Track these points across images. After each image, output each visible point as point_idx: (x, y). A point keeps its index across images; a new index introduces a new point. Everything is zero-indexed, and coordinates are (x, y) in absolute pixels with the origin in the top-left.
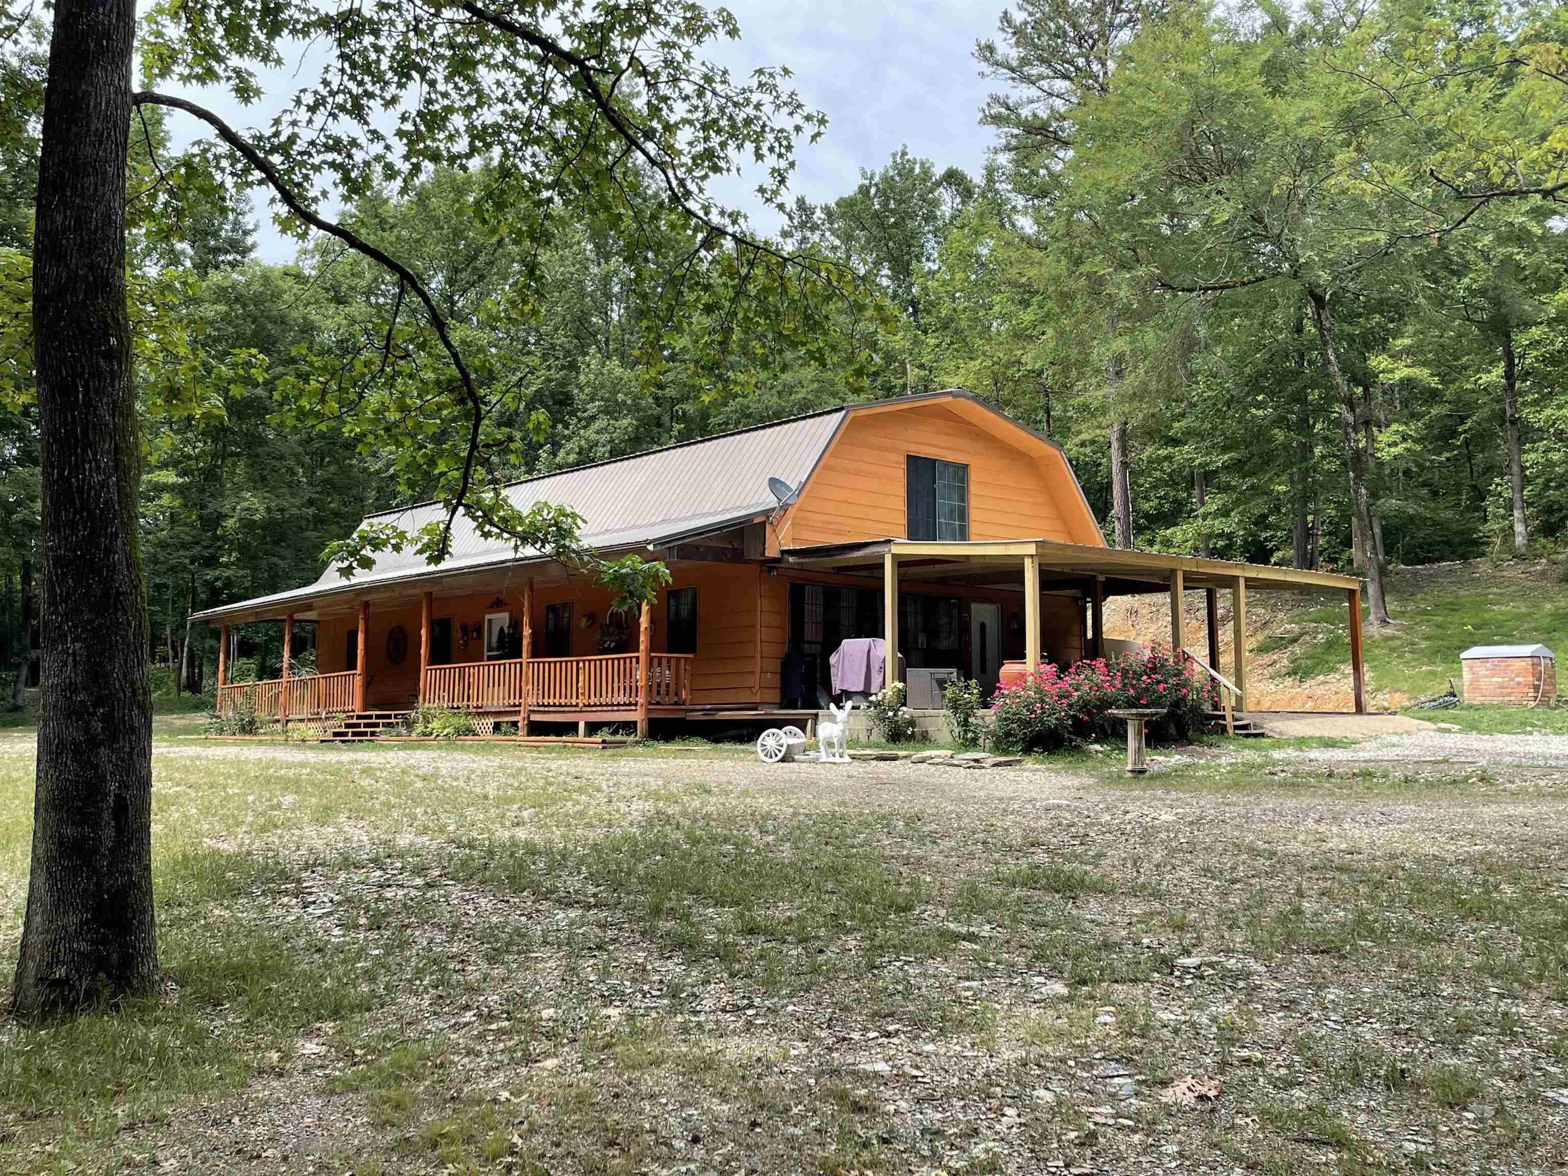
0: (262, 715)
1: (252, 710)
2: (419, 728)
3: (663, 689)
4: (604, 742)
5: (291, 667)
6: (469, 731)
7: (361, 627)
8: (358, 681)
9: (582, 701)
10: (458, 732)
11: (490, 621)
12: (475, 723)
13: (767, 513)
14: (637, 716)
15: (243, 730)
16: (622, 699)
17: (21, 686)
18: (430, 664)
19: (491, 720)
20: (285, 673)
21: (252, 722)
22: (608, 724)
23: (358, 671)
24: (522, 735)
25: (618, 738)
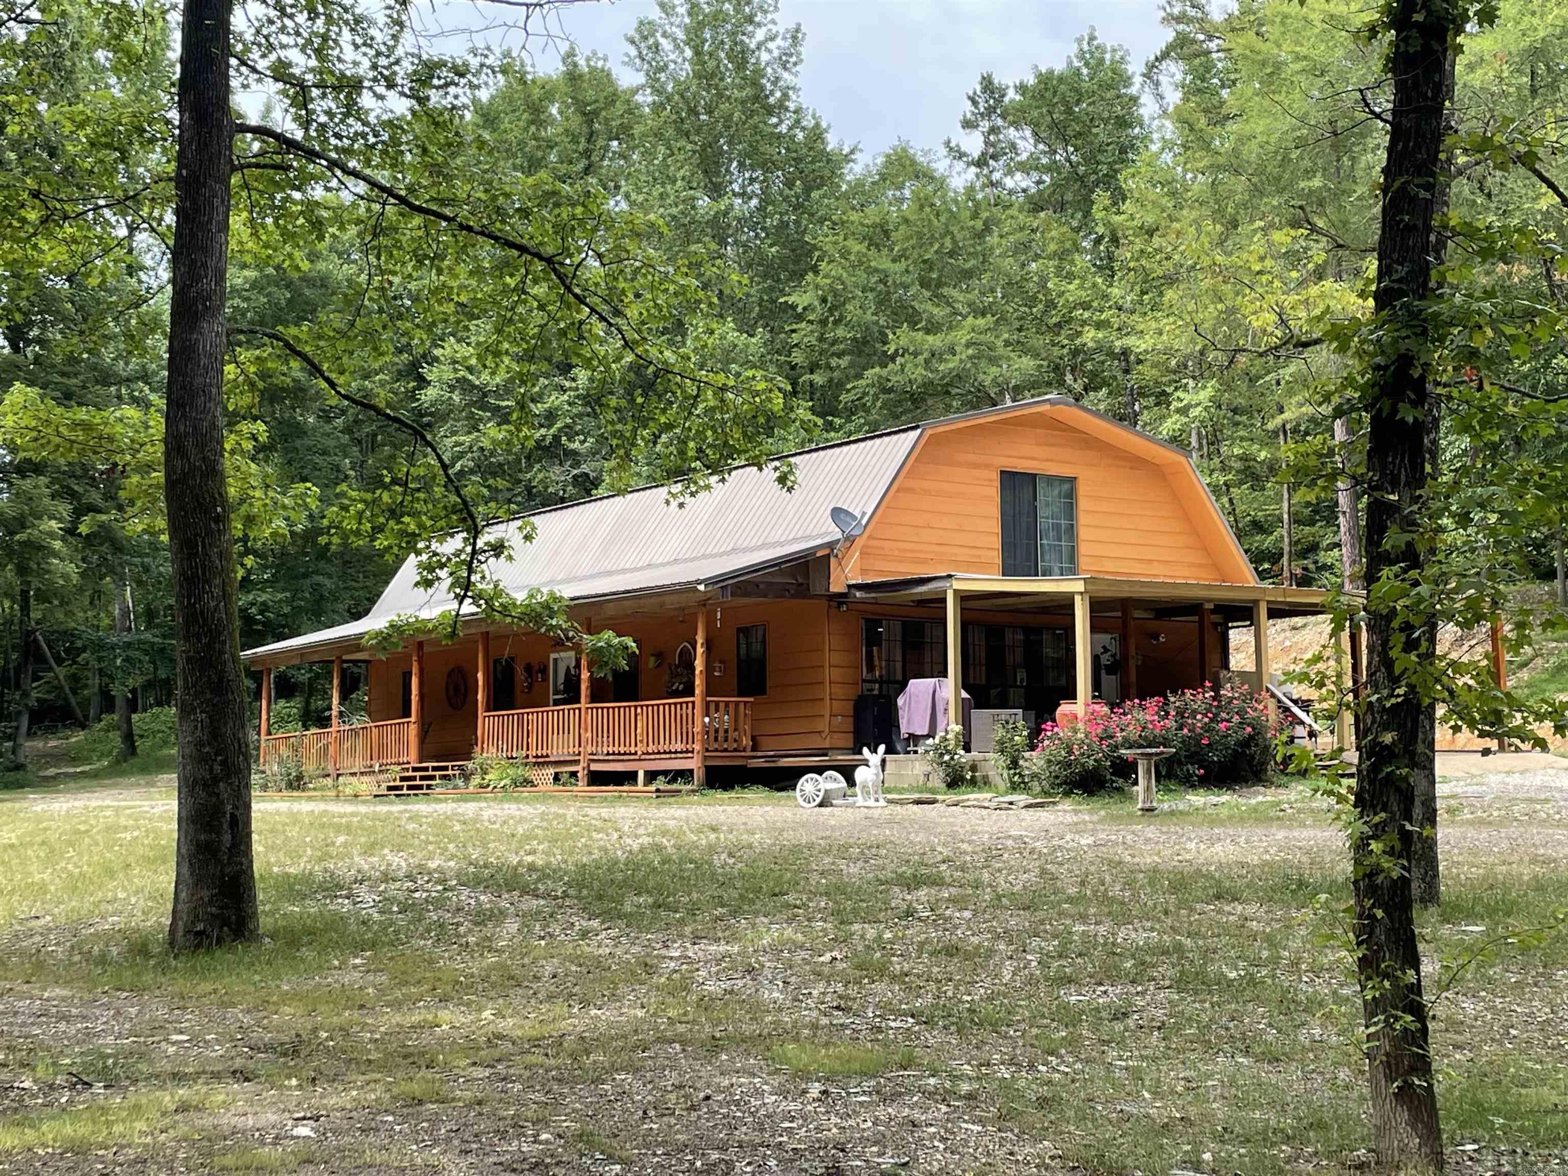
0: (309, 768)
1: (299, 764)
2: (476, 780)
3: (721, 734)
4: (658, 791)
5: (341, 714)
6: (527, 782)
7: (415, 670)
8: (413, 730)
9: (640, 749)
10: (515, 783)
11: (555, 660)
12: (533, 774)
13: (831, 545)
14: (694, 764)
15: (290, 786)
16: (679, 747)
17: (21, 740)
18: (488, 710)
19: (551, 771)
20: (334, 721)
21: (299, 778)
22: (665, 773)
23: (413, 719)
24: (582, 785)
25: (674, 786)
